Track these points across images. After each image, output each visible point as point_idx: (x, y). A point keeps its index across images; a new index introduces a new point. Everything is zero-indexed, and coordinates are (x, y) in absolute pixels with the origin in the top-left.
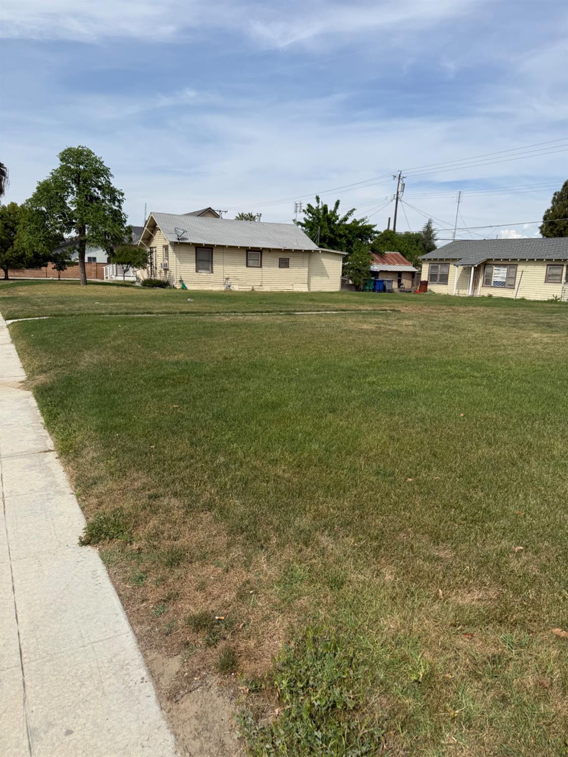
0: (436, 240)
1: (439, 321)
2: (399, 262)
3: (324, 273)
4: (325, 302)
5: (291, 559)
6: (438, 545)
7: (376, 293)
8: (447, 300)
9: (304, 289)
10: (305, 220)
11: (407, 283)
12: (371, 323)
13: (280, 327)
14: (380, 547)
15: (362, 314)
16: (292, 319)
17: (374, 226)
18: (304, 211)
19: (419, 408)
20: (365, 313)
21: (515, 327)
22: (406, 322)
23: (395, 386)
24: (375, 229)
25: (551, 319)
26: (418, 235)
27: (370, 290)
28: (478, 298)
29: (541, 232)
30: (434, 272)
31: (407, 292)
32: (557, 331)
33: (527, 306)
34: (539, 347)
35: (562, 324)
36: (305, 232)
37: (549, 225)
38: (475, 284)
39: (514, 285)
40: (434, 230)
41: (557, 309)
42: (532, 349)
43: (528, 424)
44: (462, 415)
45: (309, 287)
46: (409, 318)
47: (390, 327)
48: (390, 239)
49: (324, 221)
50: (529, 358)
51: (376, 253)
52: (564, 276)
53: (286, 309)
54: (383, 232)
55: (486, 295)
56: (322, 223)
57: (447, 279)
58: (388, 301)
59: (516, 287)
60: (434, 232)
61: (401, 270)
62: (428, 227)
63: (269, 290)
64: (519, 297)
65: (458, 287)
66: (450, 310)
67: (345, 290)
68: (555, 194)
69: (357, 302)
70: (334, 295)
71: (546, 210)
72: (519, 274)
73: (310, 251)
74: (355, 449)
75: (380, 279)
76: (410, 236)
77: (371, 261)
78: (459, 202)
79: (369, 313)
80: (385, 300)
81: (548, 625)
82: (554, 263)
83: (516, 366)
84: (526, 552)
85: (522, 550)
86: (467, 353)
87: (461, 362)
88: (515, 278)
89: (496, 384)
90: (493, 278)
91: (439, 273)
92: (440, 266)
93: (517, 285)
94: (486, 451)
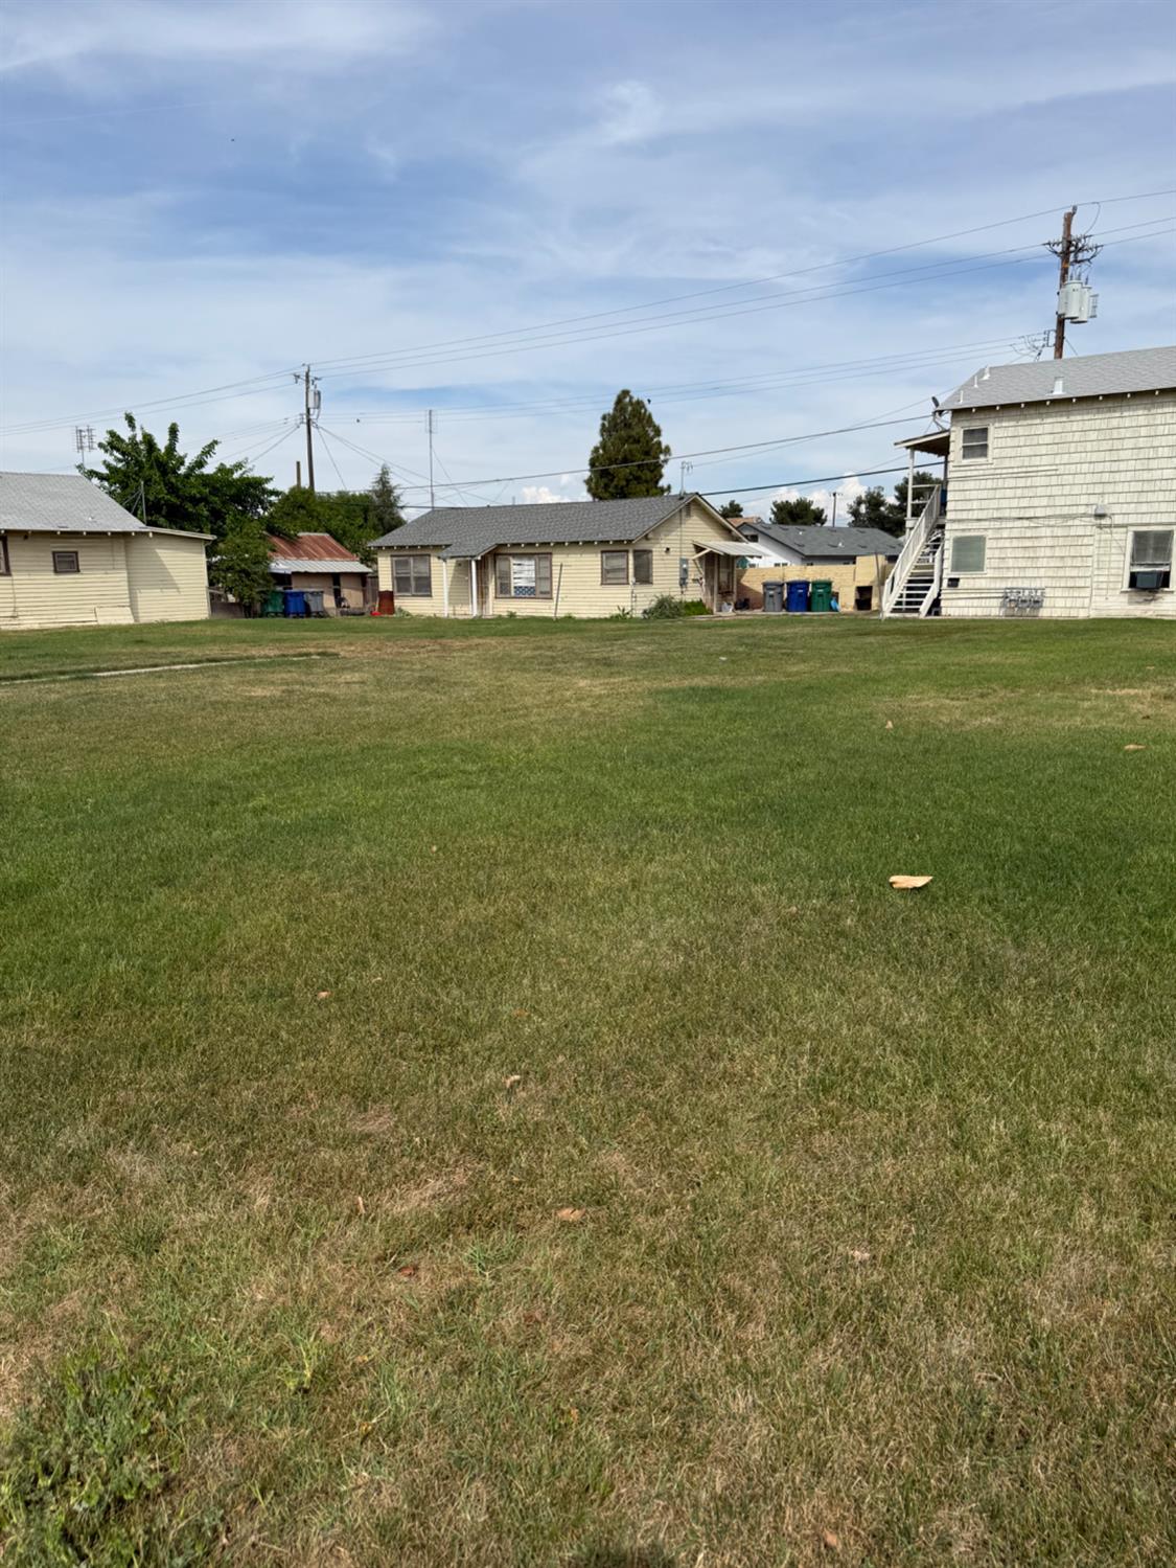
0: (402, 507)
1: (413, 670)
2: (330, 555)
3: (166, 582)
4: (171, 644)
5: (44, 1221)
6: (366, 1110)
7: (290, 620)
8: (434, 628)
9: (124, 618)
10: (108, 466)
11: (353, 597)
12: (273, 683)
13: (55, 708)
14: (244, 1145)
15: (255, 665)
16: (87, 687)
17: (268, 480)
18: (101, 445)
19: (355, 849)
20: (262, 664)
21: (549, 671)
22: (348, 677)
23: (309, 811)
24: (269, 486)
25: (612, 651)
26: (365, 498)
27: (276, 614)
28: (490, 621)
29: (589, 490)
30: (402, 572)
31: (354, 615)
32: (619, 673)
33: (574, 631)
34: (585, 704)
35: (628, 658)
36: (111, 493)
37: (601, 477)
38: (482, 593)
39: (550, 592)
40: (395, 488)
41: (623, 632)
42: (575, 710)
43: (549, 846)
44: (435, 848)
45: (135, 613)
46: (353, 669)
47: (313, 690)
48: (303, 507)
49: (151, 467)
50: (566, 728)
51: (278, 536)
52: (631, 571)
53: (74, 667)
54: (287, 491)
55: (505, 614)
56: (147, 472)
57: (429, 586)
58: (315, 634)
59: (555, 596)
60: (397, 492)
61: (337, 571)
62: (383, 481)
63: (36, 627)
64: (561, 614)
65: (452, 602)
66: (437, 647)
67: (220, 616)
68: (604, 418)
69: (244, 641)
70: (194, 628)
71: (592, 448)
72: (556, 570)
73: (125, 535)
74: (211, 955)
75: (294, 590)
76: (349, 500)
77: (269, 553)
78: (431, 432)
79: (270, 663)
80: (308, 634)
81: (551, 1207)
82: (611, 548)
83: (542, 743)
84: (525, 1083)
85: (519, 1082)
86: (457, 728)
87: (444, 747)
88: (550, 578)
89: (502, 782)
90: (513, 581)
91: (412, 575)
92: (411, 560)
93: (555, 592)
94: (472, 910)
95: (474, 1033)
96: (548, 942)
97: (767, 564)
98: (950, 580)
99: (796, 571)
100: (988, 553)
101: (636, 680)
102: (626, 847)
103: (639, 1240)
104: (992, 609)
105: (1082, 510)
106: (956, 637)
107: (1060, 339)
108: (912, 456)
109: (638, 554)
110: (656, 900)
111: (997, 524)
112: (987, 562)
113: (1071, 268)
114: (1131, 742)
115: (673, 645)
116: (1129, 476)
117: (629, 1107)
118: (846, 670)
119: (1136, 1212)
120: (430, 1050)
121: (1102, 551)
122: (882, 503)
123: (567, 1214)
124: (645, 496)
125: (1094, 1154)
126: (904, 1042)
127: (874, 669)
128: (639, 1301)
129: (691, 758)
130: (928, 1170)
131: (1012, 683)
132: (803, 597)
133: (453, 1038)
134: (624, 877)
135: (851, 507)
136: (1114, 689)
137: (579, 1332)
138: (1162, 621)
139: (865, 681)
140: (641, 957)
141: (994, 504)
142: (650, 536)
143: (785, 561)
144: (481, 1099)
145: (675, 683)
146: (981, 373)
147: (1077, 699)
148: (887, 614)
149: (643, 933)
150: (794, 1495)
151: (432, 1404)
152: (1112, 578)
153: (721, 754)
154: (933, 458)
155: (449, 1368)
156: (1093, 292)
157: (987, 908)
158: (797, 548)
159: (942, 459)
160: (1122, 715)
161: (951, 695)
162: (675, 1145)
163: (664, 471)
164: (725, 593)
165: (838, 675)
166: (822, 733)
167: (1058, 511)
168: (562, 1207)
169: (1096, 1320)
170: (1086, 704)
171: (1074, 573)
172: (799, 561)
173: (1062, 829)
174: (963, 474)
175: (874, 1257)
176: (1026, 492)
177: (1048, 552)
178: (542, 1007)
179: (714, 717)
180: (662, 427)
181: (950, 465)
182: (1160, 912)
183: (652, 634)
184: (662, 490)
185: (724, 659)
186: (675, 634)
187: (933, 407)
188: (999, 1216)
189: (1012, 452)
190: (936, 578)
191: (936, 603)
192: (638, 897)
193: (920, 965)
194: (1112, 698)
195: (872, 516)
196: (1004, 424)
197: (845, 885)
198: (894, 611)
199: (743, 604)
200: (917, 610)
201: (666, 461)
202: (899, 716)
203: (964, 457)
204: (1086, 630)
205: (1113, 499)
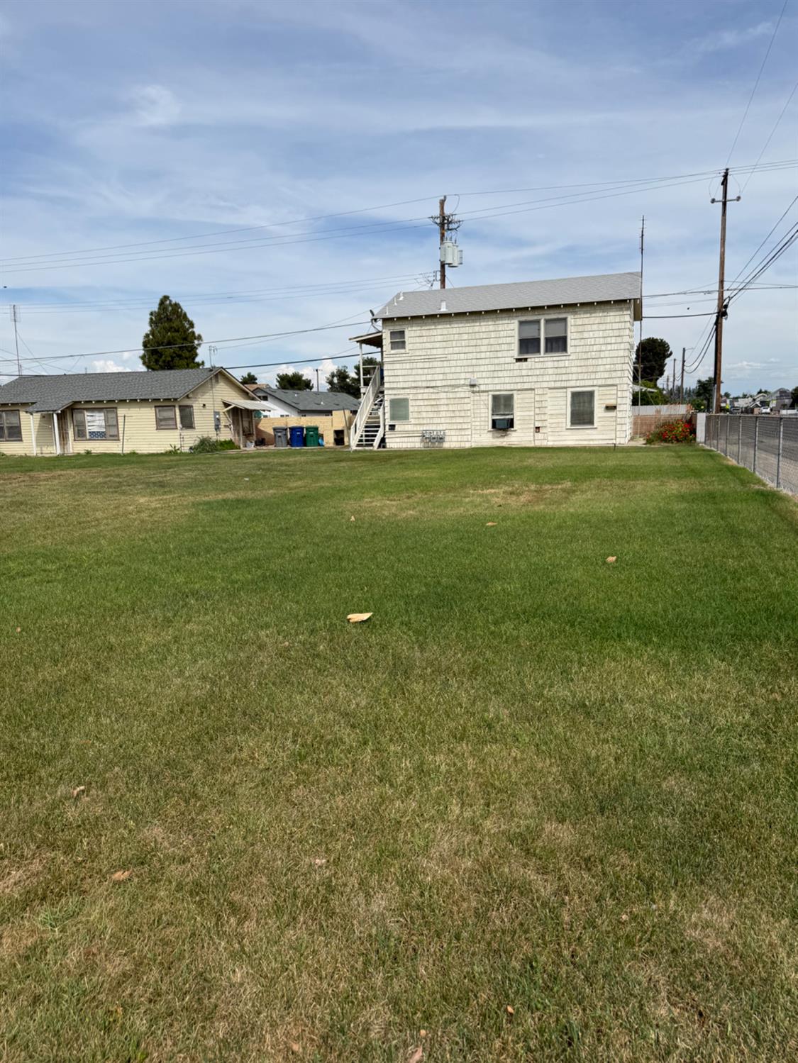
1: (5, 497)
8: (24, 465)
21: (116, 492)
25: (165, 476)
28: (70, 457)
29: (144, 363)
32: (170, 491)
33: (138, 462)
34: (144, 515)
35: (178, 481)
37: (153, 355)
38: (63, 437)
39: (117, 435)
41: (174, 463)
42: (135, 520)
43: (111, 619)
44: (19, 630)
50: (128, 533)
52: (178, 420)
55: (82, 452)
57: (19, 433)
59: (121, 438)
64: (127, 450)
65: (39, 443)
66: (26, 479)
68: (151, 314)
71: (144, 334)
72: (121, 420)
78: (15, 321)
81: (107, 873)
82: (162, 404)
83: (109, 545)
84: (88, 791)
85: (83, 791)
86: (41, 538)
87: (30, 553)
88: (117, 426)
89: (76, 575)
90: (88, 428)
91: (6, 425)
92: (4, 414)
93: (121, 435)
94: (48, 672)
95: (50, 761)
96: (108, 688)
97: (275, 415)
98: (390, 426)
99: (295, 420)
100: (411, 409)
101: (183, 496)
102: (170, 615)
103: (170, 882)
104: (416, 444)
105: (462, 382)
106: (394, 461)
107: (443, 276)
108: (361, 348)
109: (182, 408)
110: (191, 650)
111: (415, 391)
112: (410, 414)
113: (446, 234)
114: (489, 521)
115: (211, 471)
116: (487, 361)
117: (166, 794)
118: (327, 484)
119: (482, 801)
120: (13, 779)
121: (475, 407)
122: (347, 377)
123: (119, 876)
124: (186, 368)
125: (460, 771)
126: (352, 720)
127: (345, 483)
128: (169, 924)
129: (221, 548)
130: (363, 798)
131: (426, 489)
132: (300, 437)
133: (31, 767)
134: (168, 635)
135: (328, 379)
136: (483, 490)
137: (125, 955)
138: (511, 448)
139: (339, 491)
140: (179, 690)
141: (411, 378)
142: (191, 396)
143: (287, 414)
144: (54, 806)
145: (213, 497)
146: (398, 296)
147: (462, 497)
148: (354, 447)
149: (181, 673)
150: (271, 1026)
151: (11, 1032)
152: (482, 423)
153: (242, 544)
154: (373, 349)
155: (25, 1003)
156: (460, 248)
157: (405, 629)
158: (293, 405)
159: (379, 349)
160: (486, 505)
161: (391, 498)
162: (198, 814)
163: (198, 351)
164: (247, 435)
165: (323, 487)
166: (311, 526)
167: (449, 383)
168: (116, 871)
169: (458, 872)
170: (467, 500)
171: (461, 420)
172: (296, 413)
173: (449, 576)
174: (392, 359)
175: (328, 861)
176: (430, 371)
177: (445, 408)
178: (103, 736)
179: (238, 519)
180: (195, 322)
181: (384, 353)
182: (500, 621)
183: (196, 464)
184: (198, 365)
185: (247, 479)
186: (213, 463)
187: (370, 317)
188: (404, 820)
189: (419, 346)
190: (382, 425)
191: (383, 440)
192: (178, 648)
193: (365, 670)
194: (479, 495)
195: (342, 384)
196: (414, 328)
197: (320, 624)
198: (358, 445)
199: (261, 442)
200: (372, 445)
201: (199, 345)
202: (359, 512)
203: (392, 348)
204: (469, 455)
205: (479, 375)
